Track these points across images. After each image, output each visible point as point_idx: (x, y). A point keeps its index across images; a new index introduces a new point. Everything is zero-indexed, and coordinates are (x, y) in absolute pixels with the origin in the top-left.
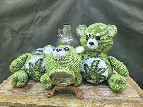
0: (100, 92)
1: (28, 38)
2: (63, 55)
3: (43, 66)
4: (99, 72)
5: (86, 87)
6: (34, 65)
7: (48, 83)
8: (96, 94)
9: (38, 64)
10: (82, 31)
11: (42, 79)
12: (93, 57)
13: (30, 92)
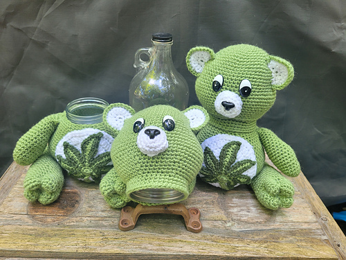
0: (235, 210)
2: (163, 146)
3: (101, 151)
4: (238, 169)
5: (205, 198)
6: (79, 148)
8: (228, 214)
9: (89, 147)
10: (202, 61)
11: (104, 188)
12: (226, 132)
13: (77, 217)
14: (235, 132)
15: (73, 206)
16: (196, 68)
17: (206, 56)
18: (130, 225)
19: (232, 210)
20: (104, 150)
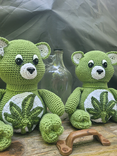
7: (54, 131)
14: (102, 88)
16: (76, 62)
17: (80, 56)
18: (69, 151)
19: (114, 132)
20: (36, 105)
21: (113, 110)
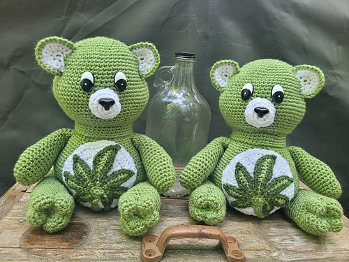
0: (277, 239)
1: (38, 85)
4: (276, 187)
7: (140, 217)
8: (271, 244)
9: (104, 160)
10: (226, 76)
12: (257, 146)
13: (86, 250)
14: (267, 146)
15: (81, 238)
16: (221, 83)
17: (231, 70)
18: (156, 256)
19: (273, 240)
20: (119, 166)
21: (281, 195)
